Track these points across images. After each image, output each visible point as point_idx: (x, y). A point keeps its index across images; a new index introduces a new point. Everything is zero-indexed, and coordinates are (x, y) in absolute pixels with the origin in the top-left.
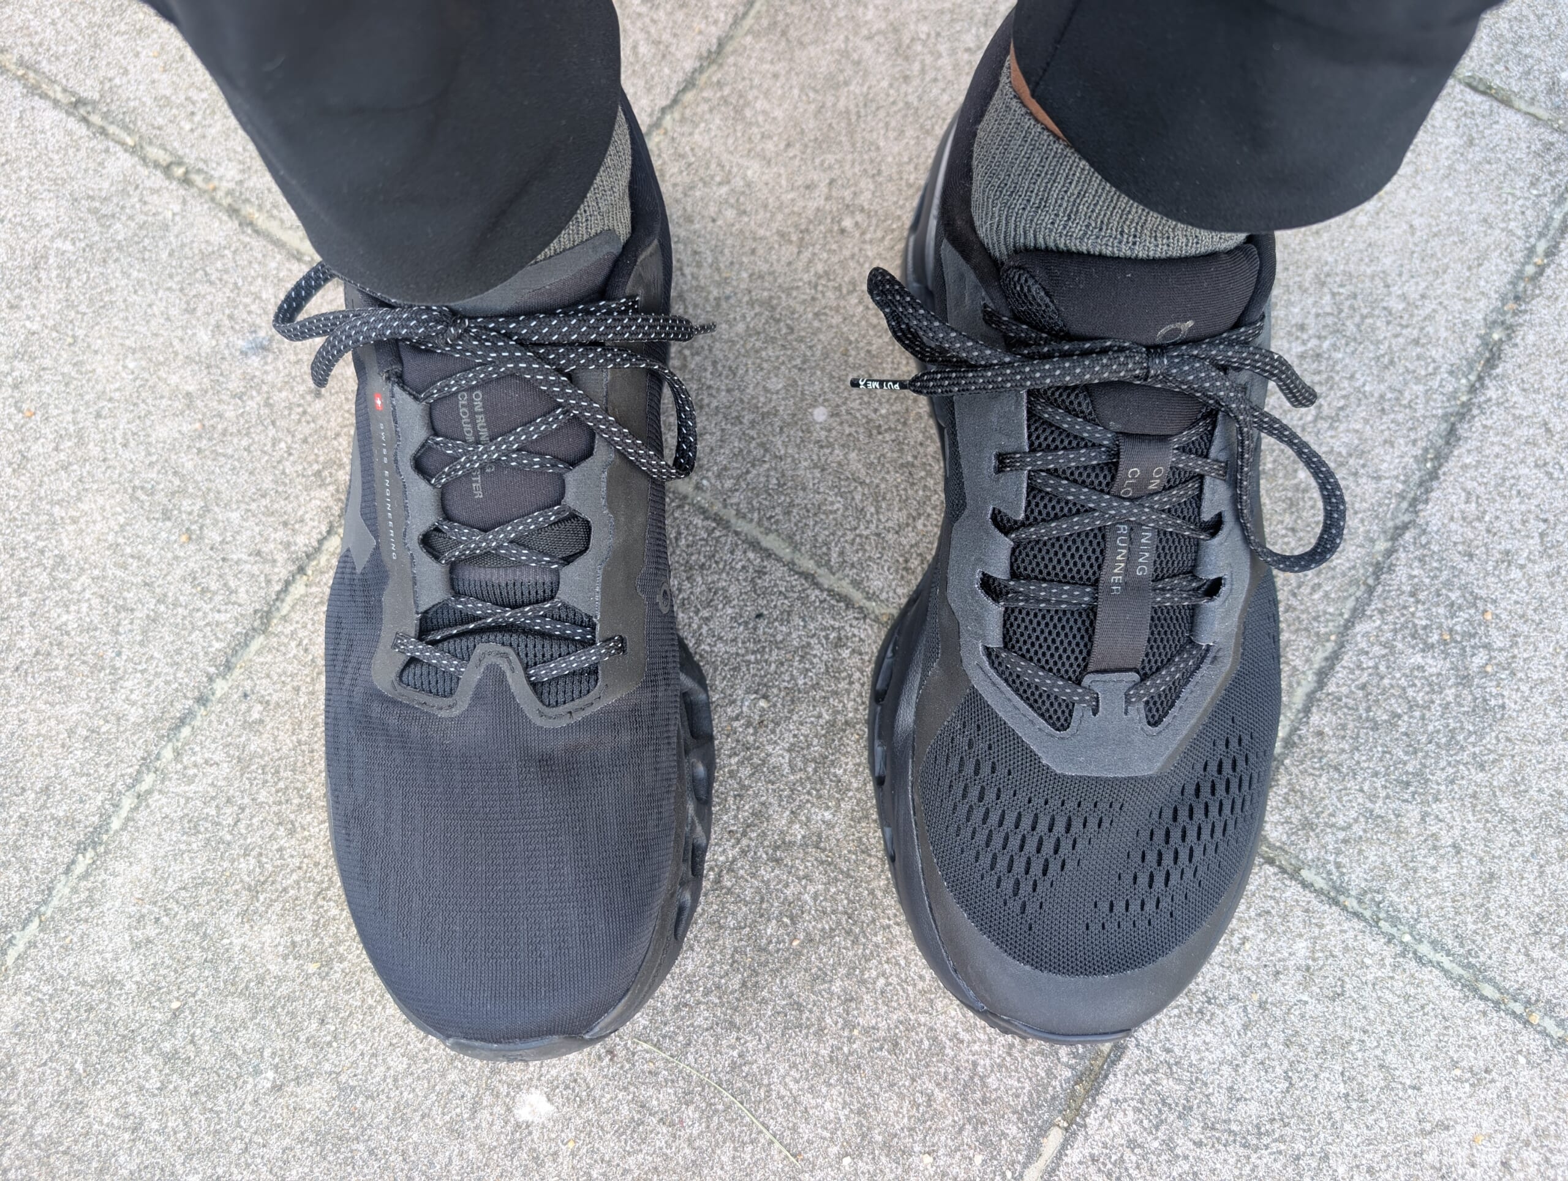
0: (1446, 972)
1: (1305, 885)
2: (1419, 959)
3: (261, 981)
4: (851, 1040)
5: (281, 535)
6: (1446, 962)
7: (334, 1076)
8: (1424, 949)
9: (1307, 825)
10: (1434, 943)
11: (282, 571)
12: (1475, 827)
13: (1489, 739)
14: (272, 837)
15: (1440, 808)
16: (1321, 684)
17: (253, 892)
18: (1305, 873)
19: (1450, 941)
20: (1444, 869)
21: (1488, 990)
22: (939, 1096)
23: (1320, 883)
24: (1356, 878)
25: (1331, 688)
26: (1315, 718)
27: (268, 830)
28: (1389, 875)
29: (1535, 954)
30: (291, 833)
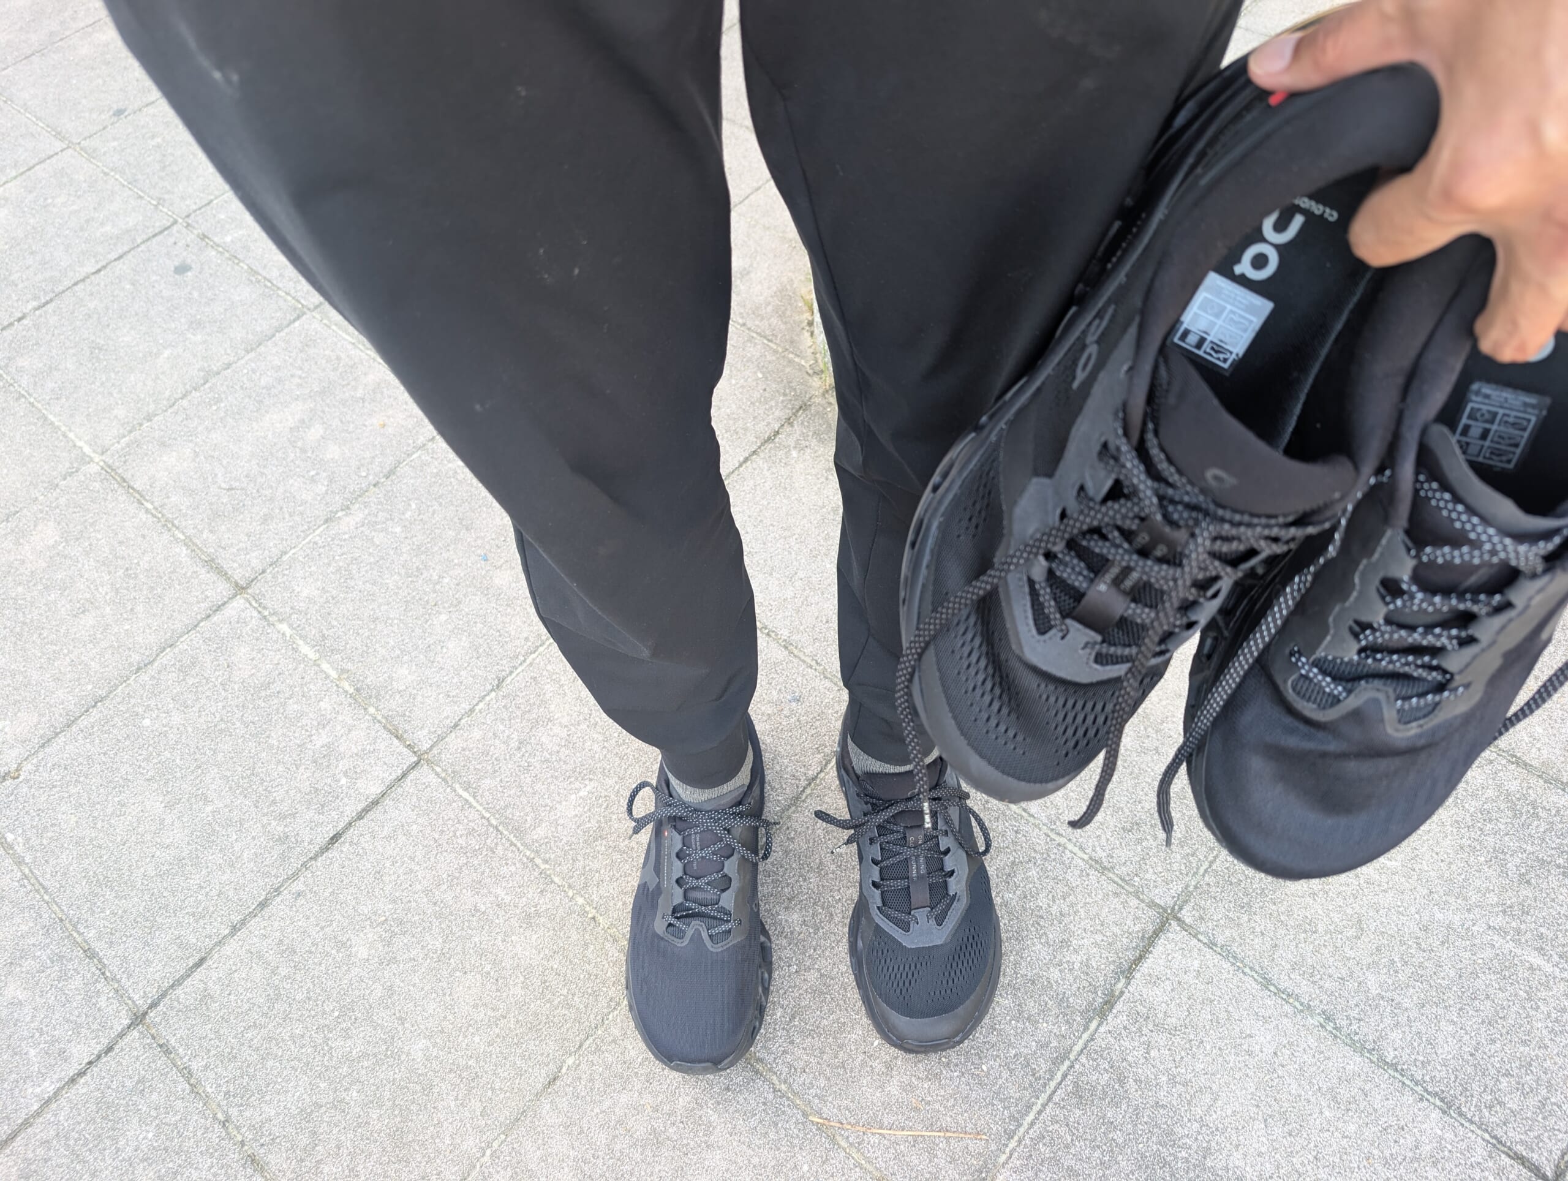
0: (1255, 980)
1: (1199, 940)
2: (1244, 973)
3: (792, 933)
4: (1016, 978)
5: (803, 770)
6: (1255, 976)
7: (819, 970)
8: (1247, 970)
9: (1201, 918)
10: (1251, 968)
11: (804, 783)
12: (1270, 926)
13: (1278, 893)
14: (797, 881)
15: (1257, 918)
16: (1210, 866)
17: (790, 900)
18: (1200, 936)
19: (1257, 968)
20: (1256, 940)
21: (1272, 988)
22: (1050, 1003)
23: (1205, 941)
24: (1220, 940)
25: (1214, 867)
26: (1207, 878)
27: (796, 878)
28: (1234, 940)
29: (1292, 976)
30: (805, 880)
